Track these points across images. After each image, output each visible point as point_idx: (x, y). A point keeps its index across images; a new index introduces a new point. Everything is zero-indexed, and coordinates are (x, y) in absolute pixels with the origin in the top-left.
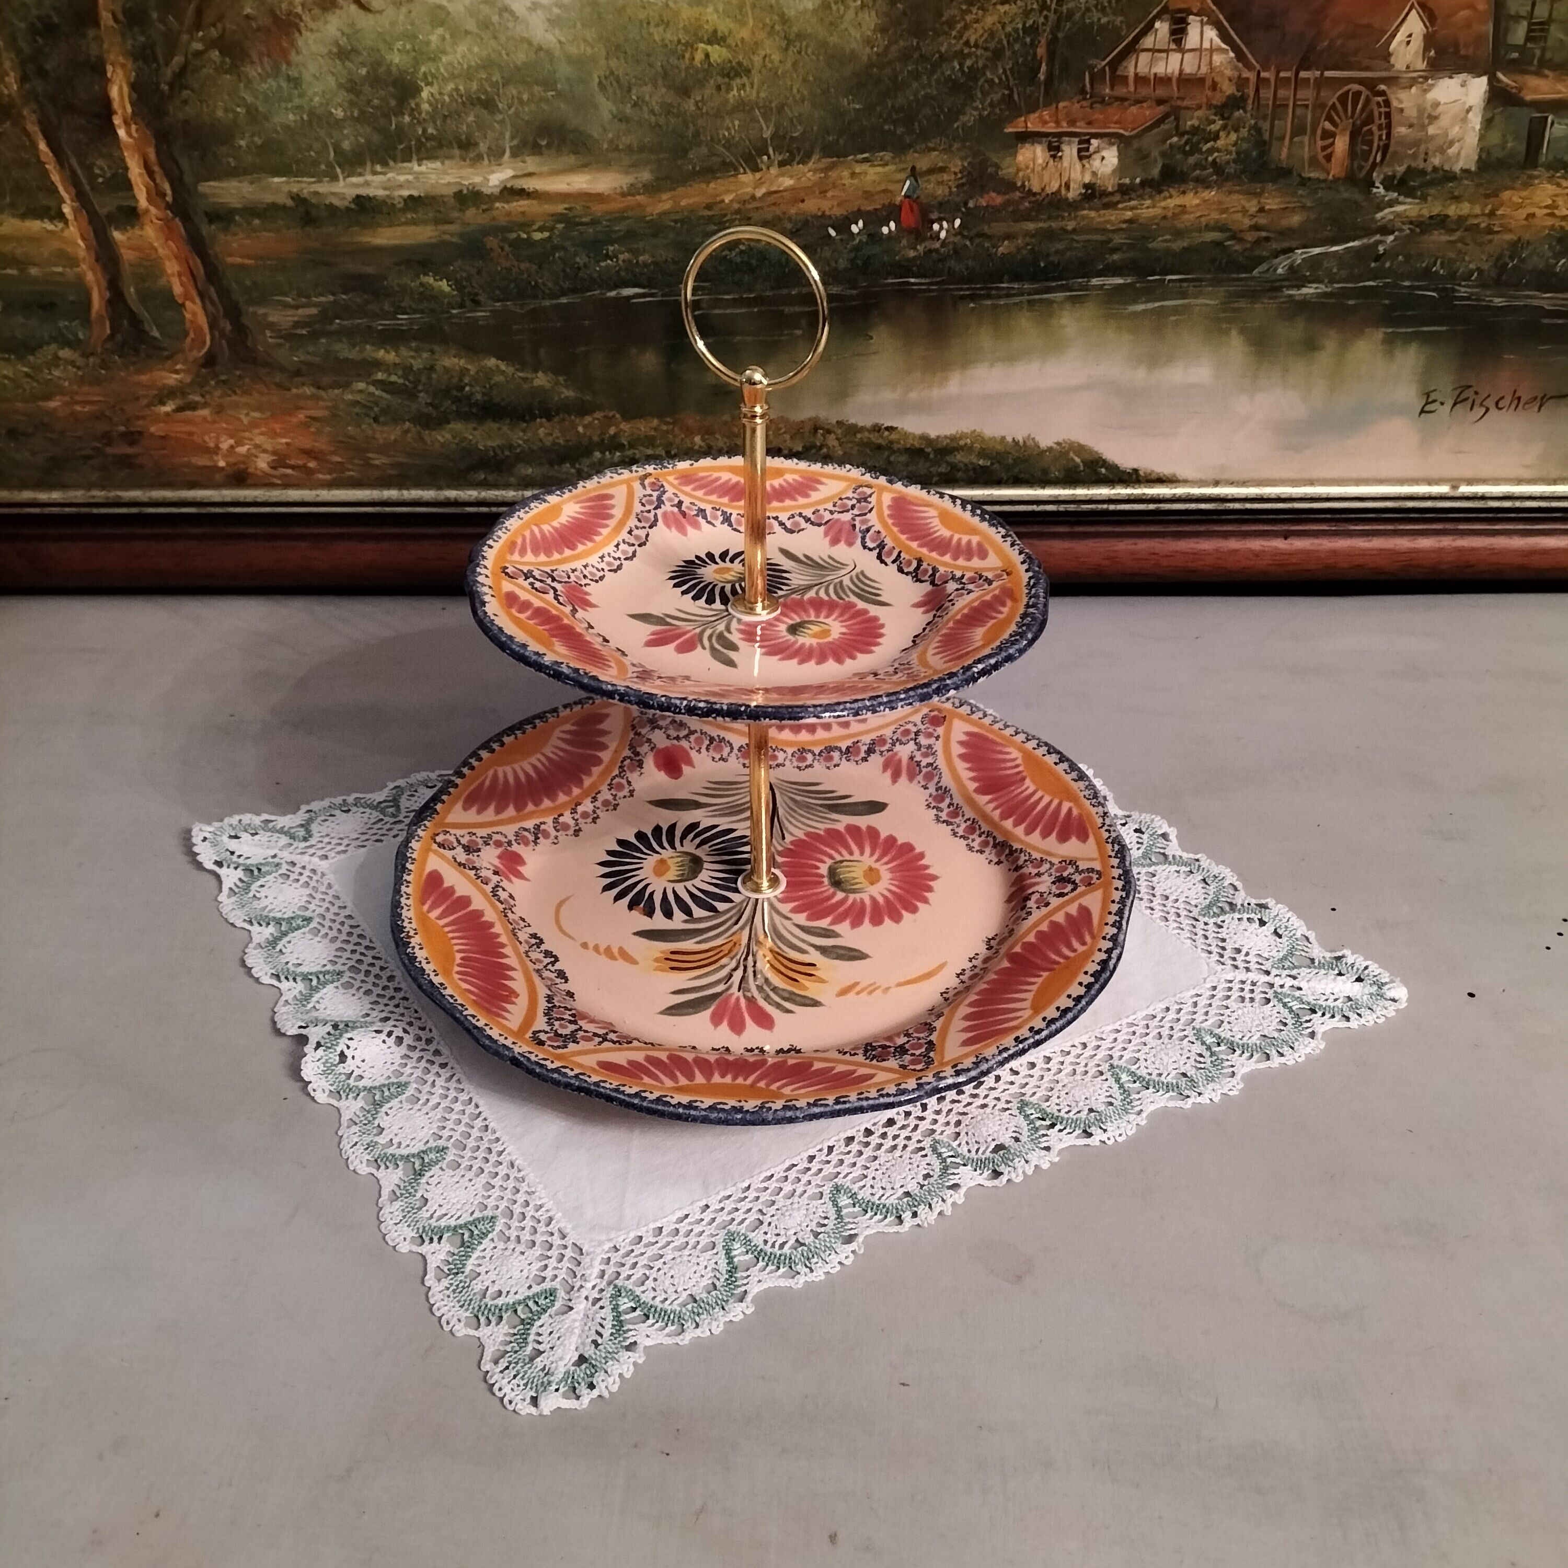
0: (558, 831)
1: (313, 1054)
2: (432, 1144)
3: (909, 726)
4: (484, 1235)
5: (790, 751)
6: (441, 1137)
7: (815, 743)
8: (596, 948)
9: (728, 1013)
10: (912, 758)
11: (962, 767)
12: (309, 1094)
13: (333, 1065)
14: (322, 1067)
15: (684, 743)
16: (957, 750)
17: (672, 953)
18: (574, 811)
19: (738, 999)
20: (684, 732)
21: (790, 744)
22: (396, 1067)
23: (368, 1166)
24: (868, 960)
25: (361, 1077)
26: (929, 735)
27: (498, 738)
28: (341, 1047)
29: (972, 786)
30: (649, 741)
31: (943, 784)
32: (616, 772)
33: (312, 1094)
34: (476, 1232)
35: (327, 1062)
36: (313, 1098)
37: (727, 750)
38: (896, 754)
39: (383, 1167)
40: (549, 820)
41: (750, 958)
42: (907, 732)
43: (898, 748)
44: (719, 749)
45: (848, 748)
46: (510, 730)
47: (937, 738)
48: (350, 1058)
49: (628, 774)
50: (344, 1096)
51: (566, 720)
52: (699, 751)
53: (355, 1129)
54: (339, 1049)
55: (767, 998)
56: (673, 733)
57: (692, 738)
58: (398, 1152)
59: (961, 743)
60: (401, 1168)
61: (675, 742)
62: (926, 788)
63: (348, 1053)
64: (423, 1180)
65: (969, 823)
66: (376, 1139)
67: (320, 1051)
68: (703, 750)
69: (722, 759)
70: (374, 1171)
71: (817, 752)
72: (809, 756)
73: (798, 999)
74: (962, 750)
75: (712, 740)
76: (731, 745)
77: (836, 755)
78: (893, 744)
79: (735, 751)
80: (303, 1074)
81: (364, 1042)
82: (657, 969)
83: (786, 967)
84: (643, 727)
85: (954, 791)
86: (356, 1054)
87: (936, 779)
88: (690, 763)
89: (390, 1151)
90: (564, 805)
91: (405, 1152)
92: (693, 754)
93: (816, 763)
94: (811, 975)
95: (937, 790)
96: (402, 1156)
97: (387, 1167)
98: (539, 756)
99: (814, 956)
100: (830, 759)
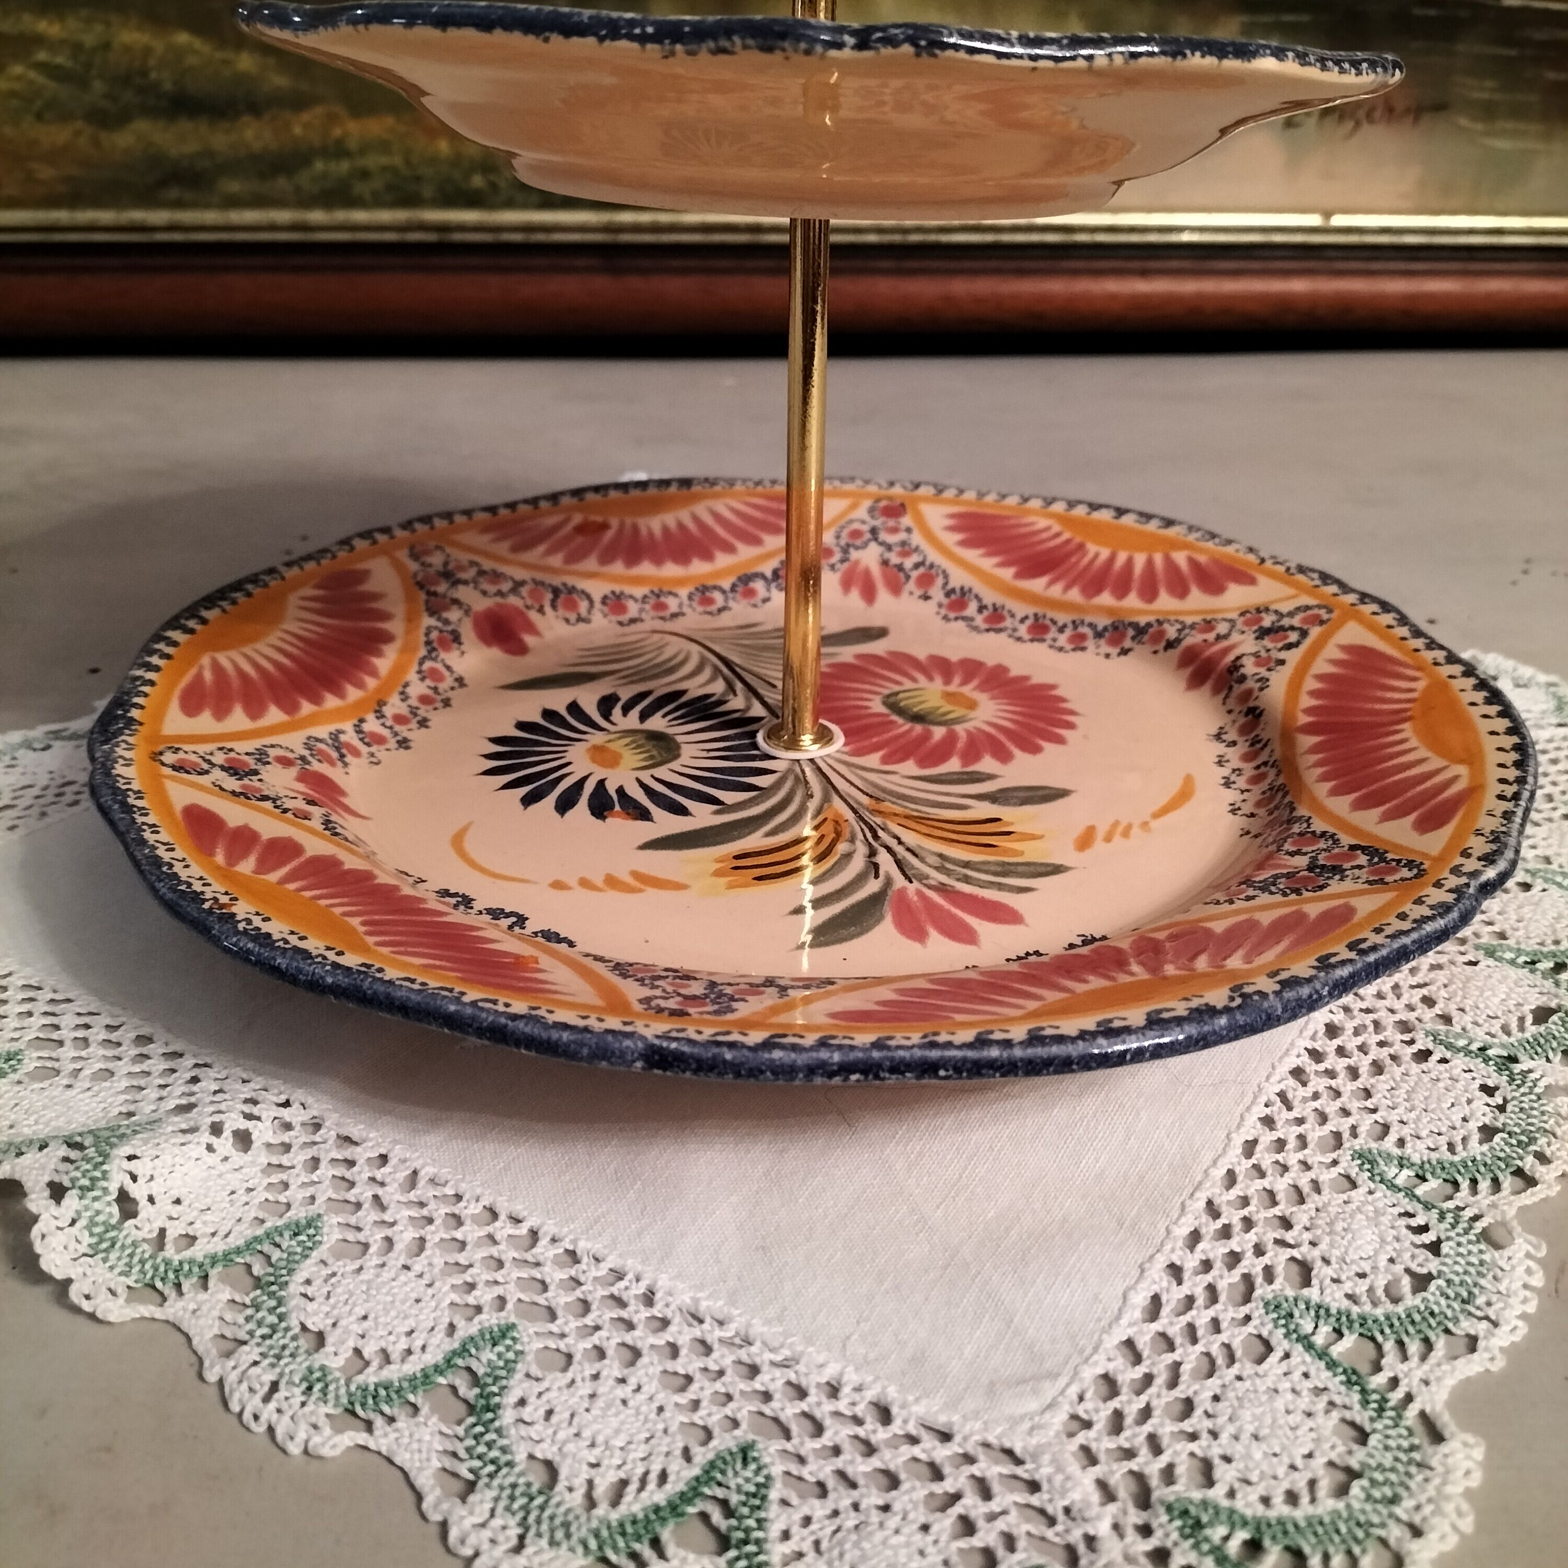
0: (368, 745)
1: (54, 1209)
2: (466, 1329)
3: (856, 526)
4: (759, 1495)
5: (684, 592)
6: (478, 1309)
7: (719, 574)
8: (585, 883)
9: (923, 917)
10: (885, 563)
11: (972, 555)
12: (77, 1310)
13: (109, 1228)
14: (87, 1240)
15: (513, 600)
16: (951, 539)
17: (737, 857)
18: (380, 715)
19: (919, 893)
20: (506, 586)
21: (681, 582)
22: (261, 1195)
23: (338, 1431)
24: (1073, 796)
25: (191, 1240)
26: (894, 530)
27: (192, 611)
28: (117, 1179)
29: (1007, 574)
30: (456, 602)
31: (955, 583)
32: (423, 652)
33: (86, 1306)
34: (734, 1499)
35: (92, 1223)
36: (92, 1316)
37: (583, 606)
38: (857, 563)
39: (379, 1422)
40: (348, 726)
41: (881, 833)
42: (856, 534)
43: (854, 555)
44: (572, 605)
45: (776, 573)
46: (210, 601)
47: (909, 530)
48: (143, 1203)
49: (443, 655)
50: (168, 1290)
51: (298, 584)
52: (541, 610)
53: (249, 1353)
54: (114, 1187)
55: (967, 880)
56: (492, 589)
57: (524, 591)
58: (393, 1373)
59: (951, 529)
60: (425, 1410)
61: (499, 600)
62: (926, 598)
63: (138, 1191)
64: (507, 1417)
65: (1029, 622)
66: (319, 1359)
67: (71, 1201)
68: (548, 609)
69: (580, 619)
70: (362, 1438)
71: (726, 585)
72: (718, 596)
73: (1020, 869)
74: (959, 537)
75: (556, 592)
76: (589, 598)
77: (759, 586)
78: (845, 550)
79: (598, 605)
80: (44, 1265)
81: (167, 1158)
82: (731, 886)
83: (954, 832)
84: (436, 583)
85: (979, 587)
86: (155, 1188)
87: (940, 581)
88: (532, 629)
89: (370, 1377)
90: (359, 705)
91: (413, 1367)
92: (533, 615)
93: (731, 604)
94: (1009, 833)
95: (948, 594)
96: (412, 1379)
97: (391, 1420)
98: (279, 634)
99: (985, 810)
100: (750, 593)
